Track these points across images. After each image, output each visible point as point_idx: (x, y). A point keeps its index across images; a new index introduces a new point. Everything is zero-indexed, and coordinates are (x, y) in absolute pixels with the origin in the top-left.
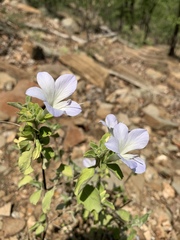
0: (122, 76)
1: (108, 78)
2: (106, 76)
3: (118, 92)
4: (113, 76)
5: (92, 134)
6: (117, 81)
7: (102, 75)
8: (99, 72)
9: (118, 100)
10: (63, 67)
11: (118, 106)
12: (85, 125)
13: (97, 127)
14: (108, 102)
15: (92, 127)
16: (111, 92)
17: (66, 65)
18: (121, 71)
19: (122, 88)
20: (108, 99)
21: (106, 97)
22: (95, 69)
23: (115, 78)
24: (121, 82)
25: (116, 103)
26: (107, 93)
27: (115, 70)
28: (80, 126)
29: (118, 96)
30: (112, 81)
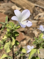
0: (41, 7)
1: (34, 8)
2: (33, 7)
3: (40, 14)
4: (37, 7)
5: (28, 35)
6: (39, 9)
7: (32, 7)
8: (30, 5)
9: (40, 18)
10: (12, 4)
11: (40, 21)
12: (25, 31)
13: (30, 32)
14: (35, 20)
15: (28, 32)
16: (36, 15)
17: (14, 3)
18: (40, 4)
19: (41, 12)
20: (35, 18)
21: (34, 17)
22: (28, 4)
23: (38, 8)
24: (41, 10)
25: (39, 20)
26: (34, 15)
27: (37, 4)
28: (22, 32)
29: (40, 16)
30: (36, 9)
